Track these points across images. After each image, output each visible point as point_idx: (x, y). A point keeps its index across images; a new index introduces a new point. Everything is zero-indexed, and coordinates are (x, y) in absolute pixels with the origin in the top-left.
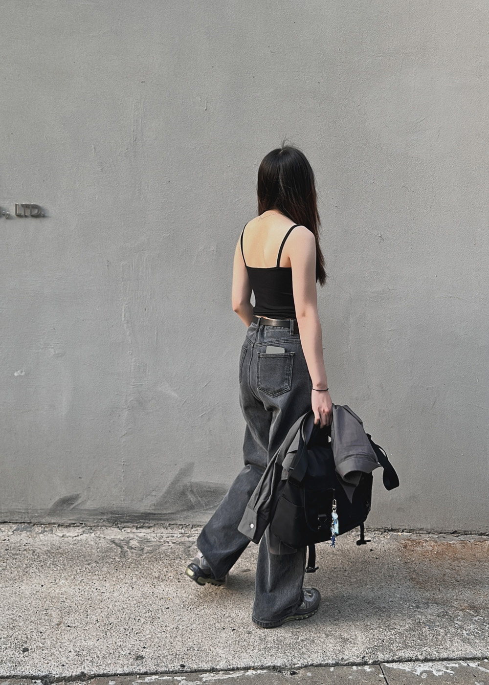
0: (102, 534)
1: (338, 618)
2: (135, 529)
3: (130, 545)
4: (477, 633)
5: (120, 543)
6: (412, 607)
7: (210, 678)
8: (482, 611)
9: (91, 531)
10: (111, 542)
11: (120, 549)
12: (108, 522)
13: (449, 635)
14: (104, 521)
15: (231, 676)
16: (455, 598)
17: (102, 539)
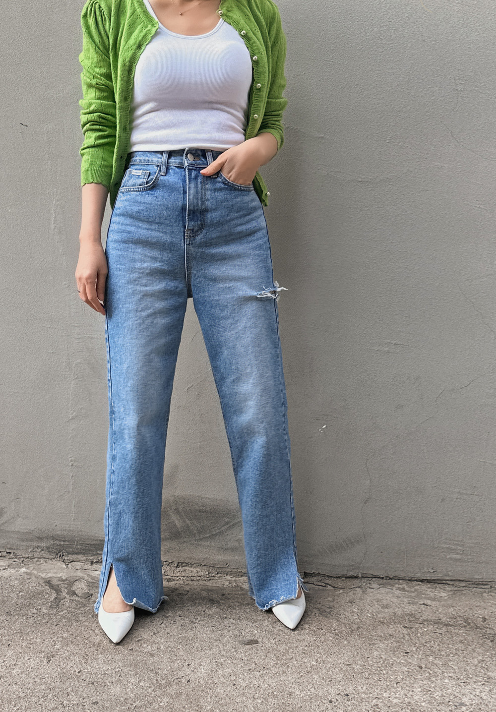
0: (35, 570)
2: (89, 565)
3: (74, 588)
5: (58, 586)
9: (23, 565)
10: (45, 582)
11: (54, 595)
12: (49, 552)
14: (42, 550)
17: (34, 578)
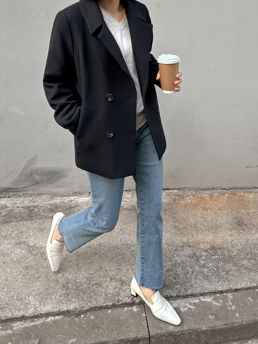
1: (121, 263)
4: (214, 270)
6: (172, 251)
7: (20, 327)
8: (219, 251)
13: (194, 274)
15: (35, 323)
16: (202, 241)
